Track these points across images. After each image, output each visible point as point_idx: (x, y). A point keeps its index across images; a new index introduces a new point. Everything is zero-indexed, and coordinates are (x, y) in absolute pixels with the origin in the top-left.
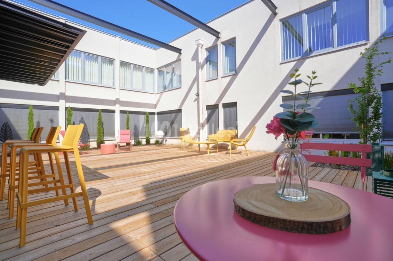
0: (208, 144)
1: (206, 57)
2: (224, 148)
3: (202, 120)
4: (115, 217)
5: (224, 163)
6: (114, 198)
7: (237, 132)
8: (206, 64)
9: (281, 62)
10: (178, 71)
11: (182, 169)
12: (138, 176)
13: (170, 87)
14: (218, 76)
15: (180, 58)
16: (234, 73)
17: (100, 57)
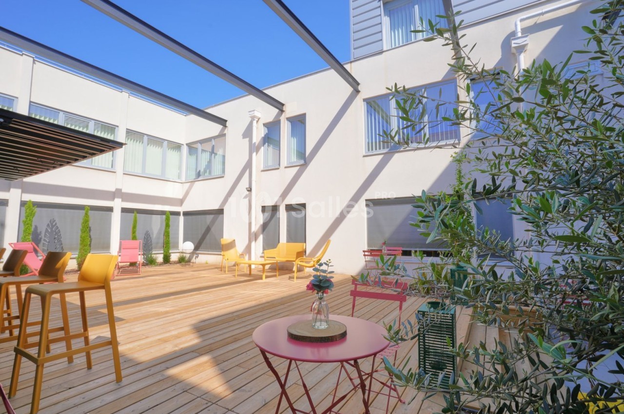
0: (264, 265)
1: (263, 136)
2: (287, 270)
3: (255, 228)
4: (150, 370)
5: (285, 294)
6: (138, 348)
7: (305, 248)
8: (263, 146)
9: (364, 154)
10: (220, 150)
11: (227, 303)
12: (164, 316)
13: (206, 174)
14: (279, 165)
15: (224, 133)
16: (302, 162)
17: (93, 122)
